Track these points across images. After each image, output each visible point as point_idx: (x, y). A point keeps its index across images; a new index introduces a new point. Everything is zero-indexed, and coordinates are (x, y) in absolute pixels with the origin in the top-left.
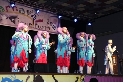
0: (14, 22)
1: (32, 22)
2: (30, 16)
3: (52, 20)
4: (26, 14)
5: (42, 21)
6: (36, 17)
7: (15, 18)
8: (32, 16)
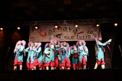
0: (60, 38)
1: (73, 35)
2: (72, 31)
3: (92, 29)
4: (68, 30)
5: (82, 32)
6: (77, 30)
7: (60, 35)
8: (74, 31)
